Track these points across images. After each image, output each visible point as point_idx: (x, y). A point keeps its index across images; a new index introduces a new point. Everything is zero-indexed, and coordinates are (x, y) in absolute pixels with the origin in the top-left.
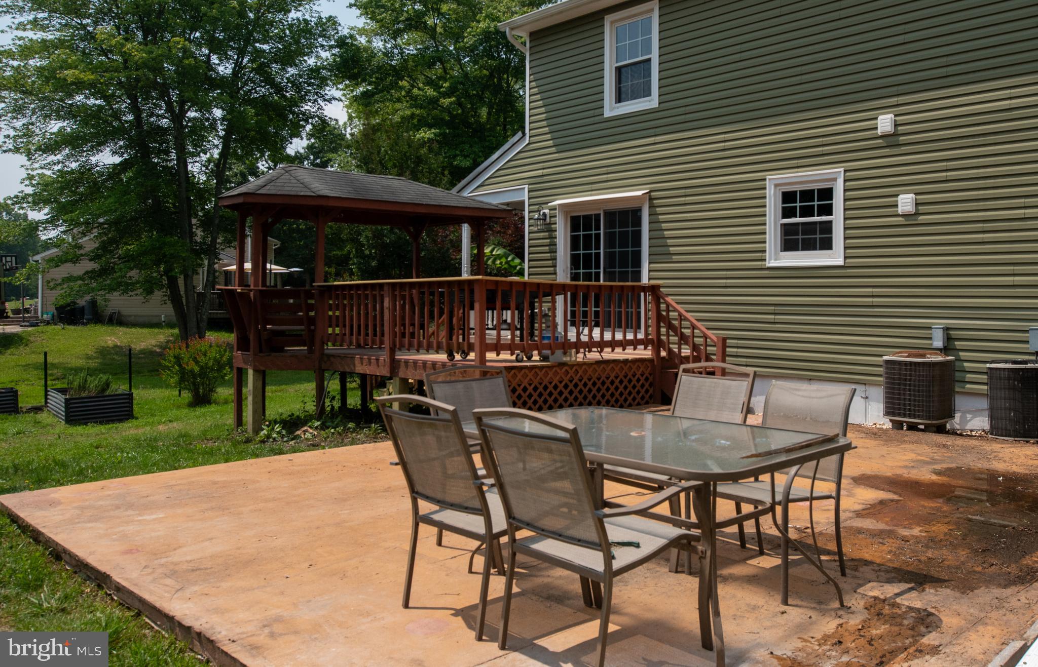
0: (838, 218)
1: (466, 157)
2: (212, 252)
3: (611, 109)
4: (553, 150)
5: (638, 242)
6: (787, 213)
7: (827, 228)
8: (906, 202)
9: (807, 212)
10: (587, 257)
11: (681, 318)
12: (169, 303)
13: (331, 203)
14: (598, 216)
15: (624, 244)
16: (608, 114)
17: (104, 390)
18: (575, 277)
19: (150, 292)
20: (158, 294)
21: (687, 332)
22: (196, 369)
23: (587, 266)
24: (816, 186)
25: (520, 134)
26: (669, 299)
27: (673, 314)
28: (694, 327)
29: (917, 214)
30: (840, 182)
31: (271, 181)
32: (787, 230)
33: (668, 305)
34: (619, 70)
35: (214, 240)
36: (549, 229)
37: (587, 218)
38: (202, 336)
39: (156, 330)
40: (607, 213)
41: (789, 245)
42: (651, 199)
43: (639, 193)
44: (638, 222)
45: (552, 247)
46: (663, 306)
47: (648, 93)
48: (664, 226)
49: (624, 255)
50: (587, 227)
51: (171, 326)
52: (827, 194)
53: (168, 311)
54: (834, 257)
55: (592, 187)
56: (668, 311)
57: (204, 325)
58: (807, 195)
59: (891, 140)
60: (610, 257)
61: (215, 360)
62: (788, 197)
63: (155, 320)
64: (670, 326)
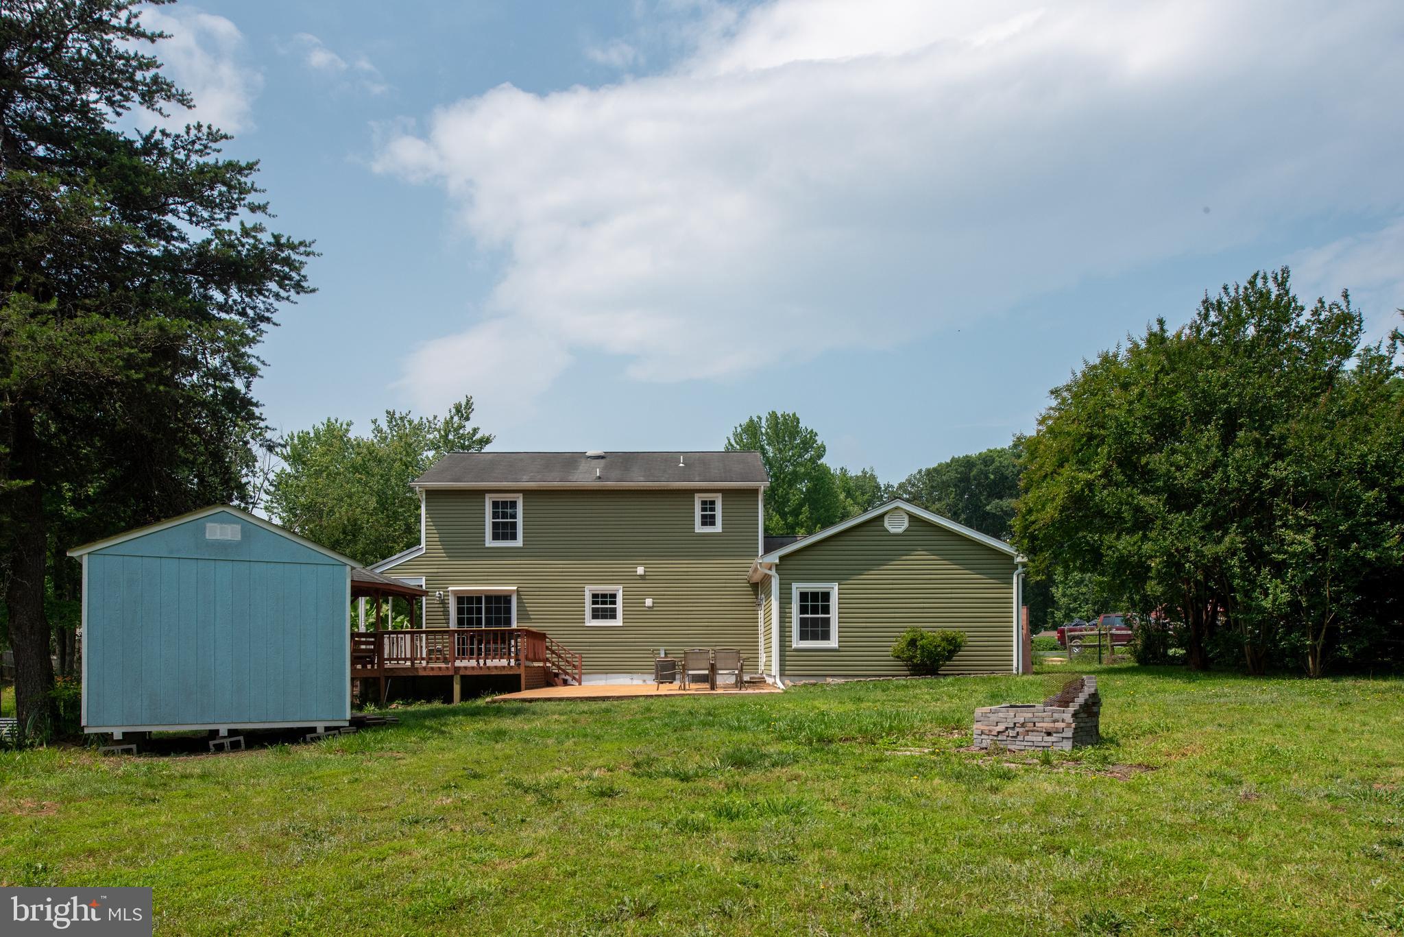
0: (619, 606)
3: (491, 543)
4: (447, 559)
5: (509, 613)
6: (594, 603)
7: (614, 610)
8: (649, 602)
9: (604, 603)
10: (470, 618)
14: (480, 598)
15: (498, 613)
16: (488, 545)
18: (460, 625)
23: (470, 623)
24: (600, 592)
25: (417, 547)
29: (653, 607)
30: (621, 592)
32: (594, 610)
34: (496, 524)
36: (443, 603)
37: (471, 598)
40: (487, 597)
41: (595, 617)
42: (519, 592)
43: (510, 589)
44: (509, 602)
45: (446, 613)
47: (516, 539)
48: (528, 605)
49: (498, 618)
50: (470, 603)
52: (614, 596)
54: (618, 622)
55: (476, 582)
58: (604, 596)
59: (642, 577)
60: (489, 620)
62: (595, 596)
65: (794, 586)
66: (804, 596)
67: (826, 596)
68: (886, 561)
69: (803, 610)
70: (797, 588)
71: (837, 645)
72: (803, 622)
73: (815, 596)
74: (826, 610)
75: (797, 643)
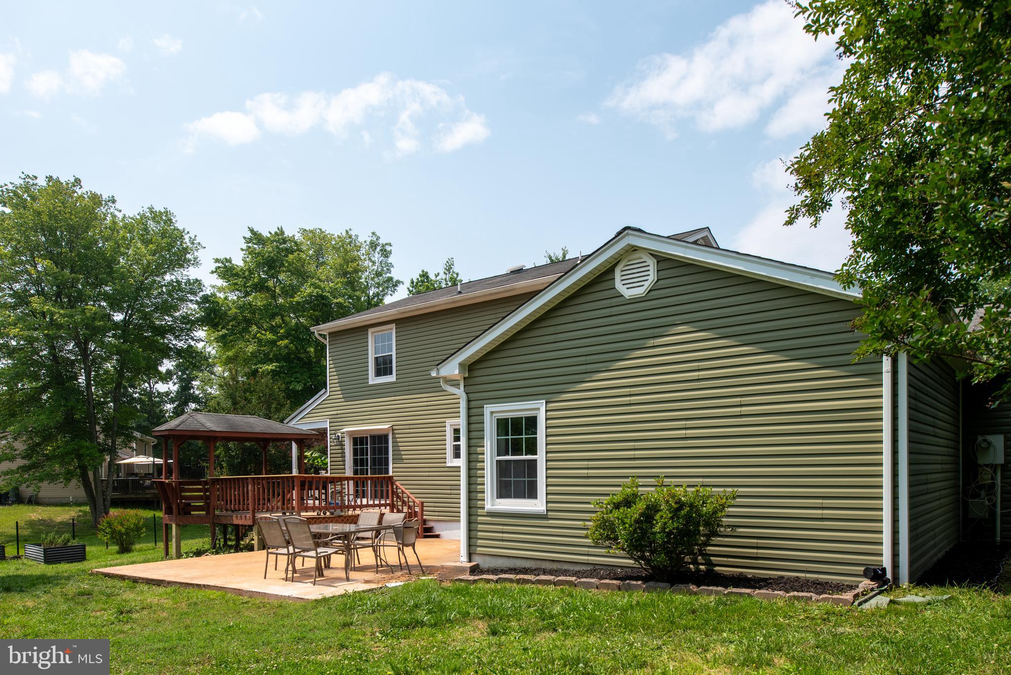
1: (298, 382)
2: (112, 451)
3: (373, 380)
4: (343, 400)
5: (387, 453)
10: (362, 460)
11: (403, 492)
12: (82, 487)
13: (218, 435)
14: (367, 437)
15: (380, 453)
16: (371, 382)
17: (66, 544)
18: (356, 472)
19: (68, 480)
20: (74, 481)
21: (406, 499)
22: (123, 530)
23: (362, 465)
25: (324, 390)
26: (398, 483)
27: (399, 491)
28: (409, 497)
31: (182, 422)
32: (455, 447)
33: (397, 487)
34: (376, 359)
35: (114, 442)
36: (341, 444)
37: (362, 439)
38: (107, 513)
39: (67, 508)
40: (371, 437)
42: (393, 430)
43: (386, 427)
44: (387, 442)
45: (343, 454)
46: (395, 486)
47: (391, 373)
48: (400, 444)
49: (380, 459)
50: (362, 444)
51: (78, 504)
53: (81, 493)
55: (363, 422)
56: (397, 489)
57: (108, 503)
60: (374, 461)
61: (135, 524)
63: (64, 501)
64: (398, 497)
65: (488, 409)
66: (503, 425)
67: (532, 422)
68: (621, 353)
69: (502, 449)
70: (493, 412)
71: (544, 508)
72: (503, 469)
73: (516, 422)
74: (532, 448)
75: (493, 503)
